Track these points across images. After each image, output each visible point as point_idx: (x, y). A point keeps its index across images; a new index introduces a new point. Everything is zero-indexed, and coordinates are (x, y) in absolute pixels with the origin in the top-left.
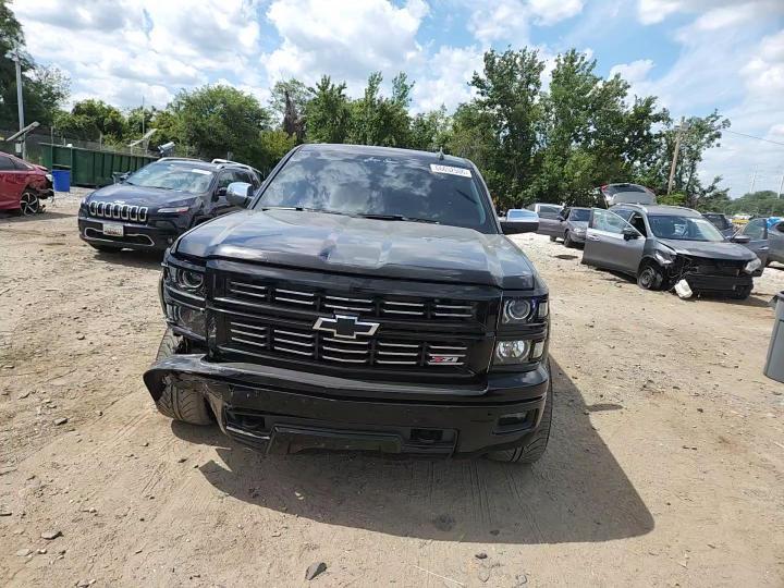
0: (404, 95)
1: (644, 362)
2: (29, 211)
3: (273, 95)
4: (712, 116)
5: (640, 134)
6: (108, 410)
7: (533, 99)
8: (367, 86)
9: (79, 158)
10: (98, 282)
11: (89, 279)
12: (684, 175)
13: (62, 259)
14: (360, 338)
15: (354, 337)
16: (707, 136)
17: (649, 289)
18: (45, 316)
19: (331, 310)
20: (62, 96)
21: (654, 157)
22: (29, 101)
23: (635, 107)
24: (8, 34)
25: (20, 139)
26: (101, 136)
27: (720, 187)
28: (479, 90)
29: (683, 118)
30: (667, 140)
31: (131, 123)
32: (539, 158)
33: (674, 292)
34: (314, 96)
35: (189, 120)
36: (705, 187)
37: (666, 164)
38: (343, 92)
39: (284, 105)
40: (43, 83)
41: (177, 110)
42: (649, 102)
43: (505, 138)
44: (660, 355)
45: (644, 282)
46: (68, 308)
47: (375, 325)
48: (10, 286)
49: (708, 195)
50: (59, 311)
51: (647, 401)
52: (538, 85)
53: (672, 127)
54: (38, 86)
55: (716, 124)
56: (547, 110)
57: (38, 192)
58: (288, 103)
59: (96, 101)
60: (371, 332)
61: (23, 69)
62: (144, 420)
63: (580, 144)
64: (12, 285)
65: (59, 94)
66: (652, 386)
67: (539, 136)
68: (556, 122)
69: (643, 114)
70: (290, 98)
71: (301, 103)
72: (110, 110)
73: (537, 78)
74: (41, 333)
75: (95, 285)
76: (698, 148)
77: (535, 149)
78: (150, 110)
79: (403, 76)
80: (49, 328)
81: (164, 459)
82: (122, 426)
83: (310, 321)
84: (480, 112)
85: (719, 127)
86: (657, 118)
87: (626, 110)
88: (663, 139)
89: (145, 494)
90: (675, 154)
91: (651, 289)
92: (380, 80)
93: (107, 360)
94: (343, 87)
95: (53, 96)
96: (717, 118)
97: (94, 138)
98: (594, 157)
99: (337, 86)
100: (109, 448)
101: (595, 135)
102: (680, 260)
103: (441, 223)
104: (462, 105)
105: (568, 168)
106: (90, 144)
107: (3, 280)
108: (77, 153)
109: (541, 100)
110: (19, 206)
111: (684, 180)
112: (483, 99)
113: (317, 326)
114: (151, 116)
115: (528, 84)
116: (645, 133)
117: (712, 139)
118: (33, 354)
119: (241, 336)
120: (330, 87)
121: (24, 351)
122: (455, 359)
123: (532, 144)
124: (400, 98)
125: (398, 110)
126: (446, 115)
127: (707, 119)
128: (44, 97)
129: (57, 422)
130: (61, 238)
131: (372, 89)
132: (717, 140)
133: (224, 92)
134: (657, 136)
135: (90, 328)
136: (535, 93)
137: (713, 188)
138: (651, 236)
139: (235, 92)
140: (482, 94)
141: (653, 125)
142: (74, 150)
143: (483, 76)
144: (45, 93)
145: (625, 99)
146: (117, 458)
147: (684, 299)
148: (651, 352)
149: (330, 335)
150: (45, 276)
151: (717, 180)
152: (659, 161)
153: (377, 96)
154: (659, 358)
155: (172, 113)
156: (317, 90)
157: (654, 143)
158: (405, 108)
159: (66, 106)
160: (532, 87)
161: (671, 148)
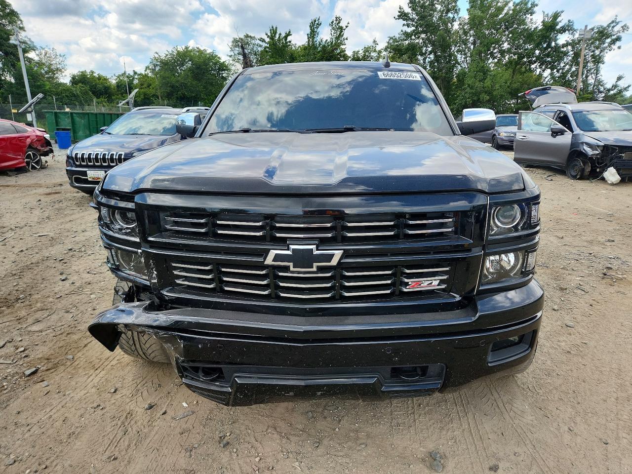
0: (340, 35)
1: (596, 249)
2: (33, 168)
3: (232, 50)
4: (613, 22)
5: (549, 46)
6: (79, 354)
7: (452, 26)
8: (309, 31)
9: (77, 119)
10: (85, 223)
11: (79, 221)
12: (590, 78)
13: (57, 206)
14: (321, 269)
15: (315, 269)
16: (608, 40)
17: (579, 179)
18: (34, 261)
19: (283, 241)
20: (60, 70)
21: (562, 65)
22: (33, 77)
23: (543, 22)
24: (10, 23)
25: (30, 109)
26: (95, 100)
27: (622, 84)
28: (405, 22)
29: (586, 27)
30: (573, 47)
31: (118, 86)
32: (462, 76)
33: (603, 179)
34: (264, 45)
35: (164, 78)
36: (609, 86)
37: (574, 69)
38: (289, 39)
39: (241, 57)
40: (44, 61)
41: (153, 71)
42: (556, 16)
43: (431, 63)
44: (609, 241)
45: (574, 174)
46: (57, 251)
47: (338, 254)
48: (8, 235)
49: (612, 92)
50: (47, 255)
51: (612, 289)
52: (457, 11)
53: (577, 36)
54: (40, 64)
55: (616, 29)
56: (465, 33)
57: (39, 150)
58: (244, 55)
59: (88, 71)
60: (334, 262)
61: (25, 51)
62: (114, 363)
63: (496, 60)
64: (9, 234)
65: (57, 69)
66: (610, 273)
67: (460, 57)
68: (474, 43)
69: (551, 28)
70: (246, 51)
71: (255, 54)
72: (99, 78)
73: (456, 6)
74: (28, 278)
75: (83, 227)
76: (601, 51)
77: (457, 70)
78: (132, 74)
79: (338, 20)
80: (35, 272)
81: (132, 406)
82: (92, 371)
83: (260, 255)
84: (407, 42)
85: (619, 32)
86: (563, 30)
87: (534, 26)
88: (570, 48)
89: (108, 453)
90: (581, 60)
91: (581, 178)
92: (319, 24)
93: (86, 299)
94: (288, 34)
95: (52, 71)
96: (617, 23)
97: (89, 102)
98: (510, 71)
99: (283, 35)
100: (76, 399)
101: (509, 51)
102: (607, 149)
103: (396, 130)
104: (391, 38)
105: (488, 83)
106: (87, 107)
107: (2, 230)
108: (74, 115)
109: (460, 24)
110: (25, 164)
111: (590, 82)
112: (409, 30)
113: (269, 261)
114: (134, 79)
115: (447, 13)
116: (553, 44)
117: (613, 42)
118: (18, 299)
119: (186, 278)
120: (277, 36)
121: (9, 297)
122: (436, 283)
123: (454, 66)
124: (338, 38)
125: (336, 49)
126: (378, 48)
127: (609, 26)
128: (47, 73)
129: (28, 372)
130: (59, 188)
131: (313, 34)
132: (618, 44)
133: (191, 51)
134: (564, 46)
135: (73, 268)
136: (453, 20)
137: (615, 86)
138: (577, 131)
139: (199, 51)
140: (408, 26)
141: (560, 36)
142: (72, 113)
143: (408, 10)
144: (46, 69)
145: (534, 16)
146: (82, 411)
147: (613, 184)
148: (600, 239)
149: (286, 269)
150: (39, 223)
151: (619, 78)
152: (567, 67)
153: (318, 39)
154: (608, 244)
155: (150, 75)
156: (267, 40)
157: (562, 52)
158: (343, 47)
159: (65, 79)
160: (450, 15)
161: (577, 55)
